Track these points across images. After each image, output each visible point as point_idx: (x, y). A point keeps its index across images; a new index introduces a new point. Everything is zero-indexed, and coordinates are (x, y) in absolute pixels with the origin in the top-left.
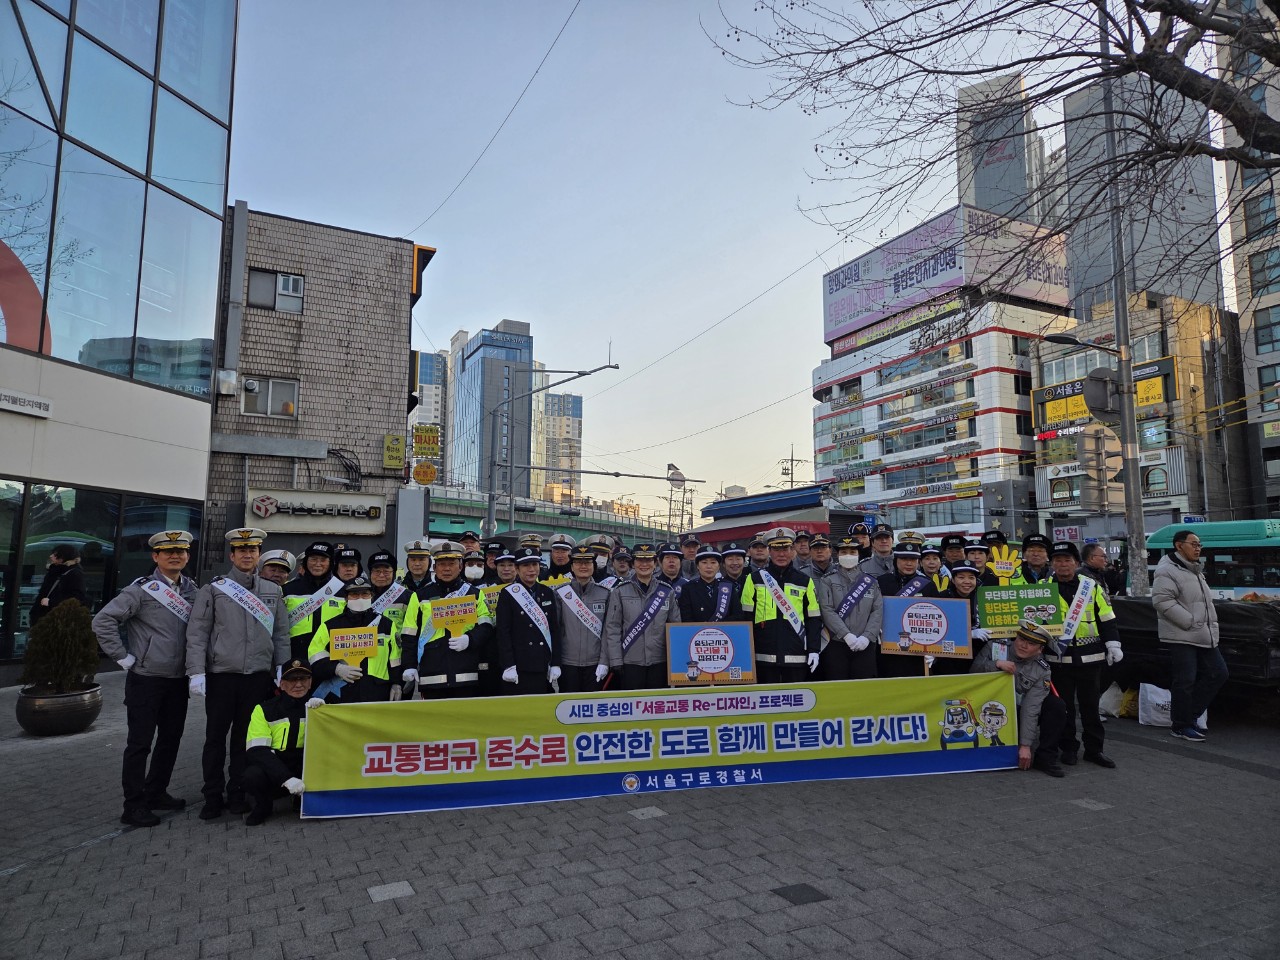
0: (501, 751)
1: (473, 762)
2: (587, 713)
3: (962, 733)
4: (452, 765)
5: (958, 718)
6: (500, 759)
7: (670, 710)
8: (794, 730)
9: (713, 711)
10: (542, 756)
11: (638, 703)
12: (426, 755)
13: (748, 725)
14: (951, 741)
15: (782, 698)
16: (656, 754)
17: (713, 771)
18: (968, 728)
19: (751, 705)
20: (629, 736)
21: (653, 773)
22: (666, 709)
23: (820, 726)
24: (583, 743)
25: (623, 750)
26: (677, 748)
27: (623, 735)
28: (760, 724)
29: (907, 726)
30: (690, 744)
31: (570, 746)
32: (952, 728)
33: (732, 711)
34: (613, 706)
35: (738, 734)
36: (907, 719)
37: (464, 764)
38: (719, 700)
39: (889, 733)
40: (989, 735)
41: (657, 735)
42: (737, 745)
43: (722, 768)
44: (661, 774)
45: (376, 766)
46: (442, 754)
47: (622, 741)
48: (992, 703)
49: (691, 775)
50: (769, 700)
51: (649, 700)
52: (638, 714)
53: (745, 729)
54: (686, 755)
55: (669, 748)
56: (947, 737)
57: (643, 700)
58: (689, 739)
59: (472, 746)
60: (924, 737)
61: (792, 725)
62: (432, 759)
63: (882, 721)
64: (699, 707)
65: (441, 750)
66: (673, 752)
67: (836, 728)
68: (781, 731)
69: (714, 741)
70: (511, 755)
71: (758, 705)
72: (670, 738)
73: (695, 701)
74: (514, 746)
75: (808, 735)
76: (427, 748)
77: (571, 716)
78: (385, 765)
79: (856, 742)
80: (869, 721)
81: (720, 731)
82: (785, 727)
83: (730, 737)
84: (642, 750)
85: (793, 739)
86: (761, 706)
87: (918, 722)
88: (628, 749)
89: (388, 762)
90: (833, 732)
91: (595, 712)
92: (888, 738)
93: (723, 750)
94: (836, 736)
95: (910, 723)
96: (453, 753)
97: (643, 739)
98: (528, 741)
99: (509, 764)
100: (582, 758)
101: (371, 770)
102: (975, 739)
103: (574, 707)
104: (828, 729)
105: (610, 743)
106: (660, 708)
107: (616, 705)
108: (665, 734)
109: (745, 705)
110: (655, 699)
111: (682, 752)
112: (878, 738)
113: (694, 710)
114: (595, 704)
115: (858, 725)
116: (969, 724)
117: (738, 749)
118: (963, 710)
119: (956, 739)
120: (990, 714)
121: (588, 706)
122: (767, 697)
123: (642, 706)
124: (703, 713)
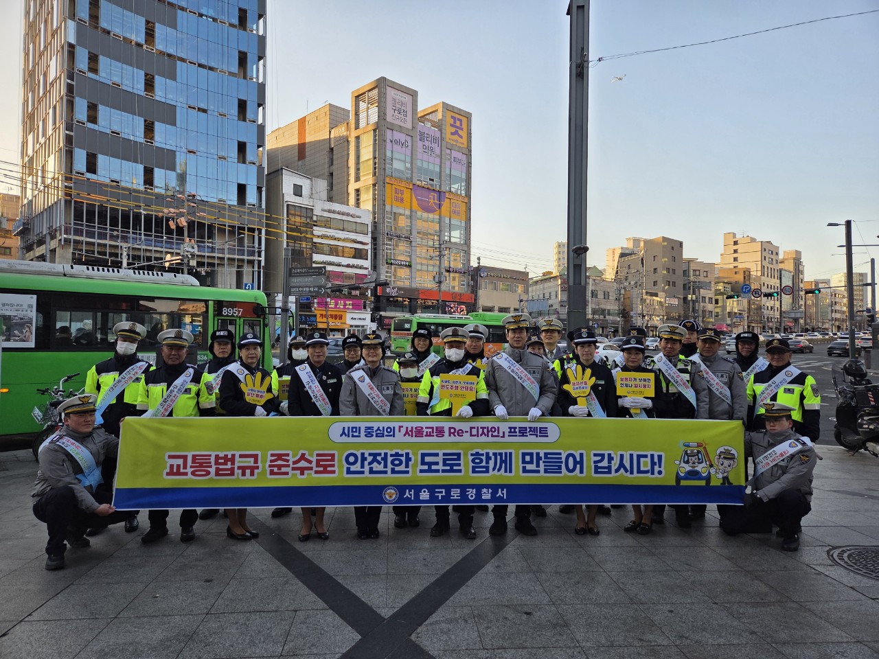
0: (280, 462)
1: (256, 471)
2: (355, 434)
3: (697, 473)
4: (238, 472)
5: (693, 458)
6: (279, 469)
7: (428, 435)
8: (539, 458)
9: (466, 438)
10: (315, 469)
11: (400, 427)
12: (217, 463)
13: (498, 451)
14: (685, 478)
15: (528, 430)
16: (414, 471)
17: (463, 488)
18: (701, 468)
19: (501, 434)
20: (392, 455)
21: (410, 487)
22: (425, 433)
23: (564, 457)
24: (351, 459)
25: (385, 466)
26: (434, 467)
27: (386, 454)
28: (508, 451)
29: (646, 463)
30: (445, 464)
31: (340, 461)
32: (688, 468)
33: (483, 439)
34: (378, 429)
35: (488, 458)
36: (646, 456)
37: (248, 472)
38: (471, 428)
39: (628, 466)
40: (720, 476)
41: (415, 454)
42: (487, 468)
43: (472, 486)
44: (418, 489)
45: (175, 471)
46: (229, 463)
47: (385, 459)
48: (726, 448)
49: (444, 490)
50: (517, 430)
51: (410, 425)
52: (399, 437)
53: (495, 454)
54: (441, 474)
55: (426, 467)
56: (682, 475)
57: (405, 425)
58: (445, 460)
59: (255, 457)
60: (660, 473)
61: (538, 454)
62: (221, 467)
63: (622, 456)
64: (454, 433)
65: (229, 460)
66: (430, 470)
67: (578, 459)
68: (528, 458)
69: (466, 463)
70: (288, 466)
71: (507, 434)
72: (427, 459)
73: (450, 428)
74: (291, 459)
75: (553, 461)
76: (217, 456)
77: (341, 435)
78: (182, 470)
79: (596, 472)
80: (609, 455)
81: (472, 455)
82: (531, 454)
83: (481, 461)
84: (402, 468)
85: (538, 465)
86: (509, 436)
87: (656, 460)
88: (390, 466)
89: (185, 467)
90: (575, 463)
91: (363, 433)
92: (626, 471)
93: (474, 471)
94: (578, 466)
95: (649, 459)
96: (239, 462)
97: (403, 459)
98: (303, 455)
99: (287, 473)
100: (349, 471)
101: (171, 473)
102: (708, 479)
103: (344, 428)
104: (571, 459)
105: (375, 460)
106: (419, 432)
107: (381, 429)
108: (423, 455)
109: (496, 434)
110: (415, 425)
111: (437, 471)
112: (617, 471)
113: (450, 436)
114: (363, 425)
115: (599, 458)
116: (703, 464)
117: (487, 471)
118: (699, 452)
119: (689, 477)
120: (724, 458)
121: (356, 428)
122: (515, 428)
123: (403, 430)
124: (457, 439)
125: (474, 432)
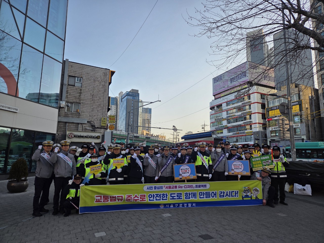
0: (129, 198)
1: (122, 200)
2: (151, 189)
3: (248, 196)
4: (117, 200)
6: (129, 200)
7: (172, 188)
8: (204, 194)
9: (183, 188)
10: (140, 200)
13: (192, 192)
15: (201, 186)
16: (169, 199)
17: (183, 204)
20: (162, 195)
21: (167, 204)
23: (211, 193)
24: (150, 196)
25: (160, 198)
26: (174, 198)
27: (160, 194)
28: (195, 192)
30: (177, 197)
31: (147, 197)
32: (245, 194)
33: (188, 189)
34: (158, 187)
35: (190, 194)
36: (234, 192)
37: (120, 200)
39: (229, 195)
40: (255, 196)
41: (169, 194)
42: (189, 197)
43: (185, 203)
44: (170, 204)
45: (98, 201)
46: (114, 198)
47: (160, 196)
48: (256, 188)
49: (177, 205)
51: (167, 186)
52: (164, 189)
54: (176, 200)
55: (172, 198)
56: (244, 196)
58: (177, 195)
59: (122, 197)
60: (238, 196)
61: (204, 192)
62: (112, 199)
63: (227, 192)
64: (180, 187)
67: (215, 193)
68: (201, 194)
70: (132, 199)
71: (195, 187)
74: (133, 197)
75: (208, 195)
76: (110, 197)
77: (147, 189)
79: (220, 197)
80: (224, 192)
81: (185, 193)
82: (202, 193)
83: (188, 195)
84: (165, 198)
85: (204, 196)
87: (237, 193)
89: (101, 200)
90: (214, 194)
91: (153, 188)
92: (228, 196)
93: (186, 199)
94: (215, 195)
95: (235, 193)
96: (117, 198)
97: (165, 195)
98: (136, 195)
99: (131, 201)
100: (150, 200)
101: (97, 201)
102: (251, 197)
103: (148, 187)
104: (213, 194)
105: (157, 196)
106: (170, 187)
107: (159, 187)
108: (171, 194)
109: (192, 187)
112: (226, 196)
114: (153, 186)
115: (221, 193)
116: (249, 193)
118: (248, 190)
119: (246, 197)
120: (255, 191)
121: (151, 187)
122: (197, 185)
123: (165, 187)
124: (181, 189)
125: (186, 187)
